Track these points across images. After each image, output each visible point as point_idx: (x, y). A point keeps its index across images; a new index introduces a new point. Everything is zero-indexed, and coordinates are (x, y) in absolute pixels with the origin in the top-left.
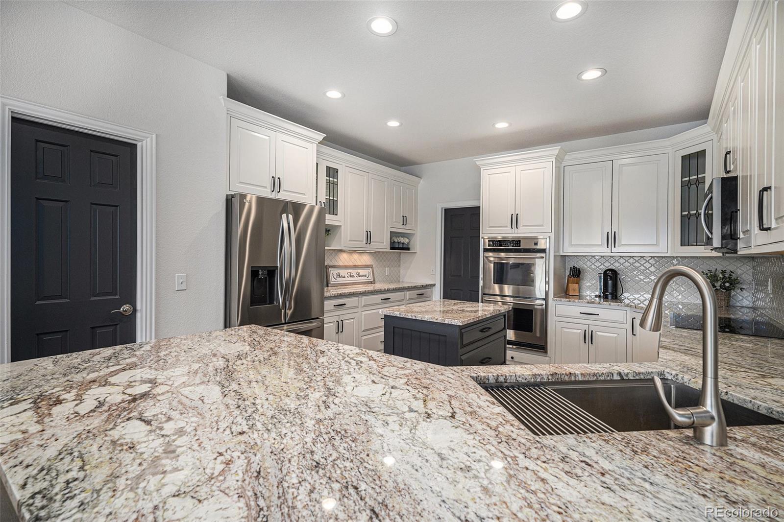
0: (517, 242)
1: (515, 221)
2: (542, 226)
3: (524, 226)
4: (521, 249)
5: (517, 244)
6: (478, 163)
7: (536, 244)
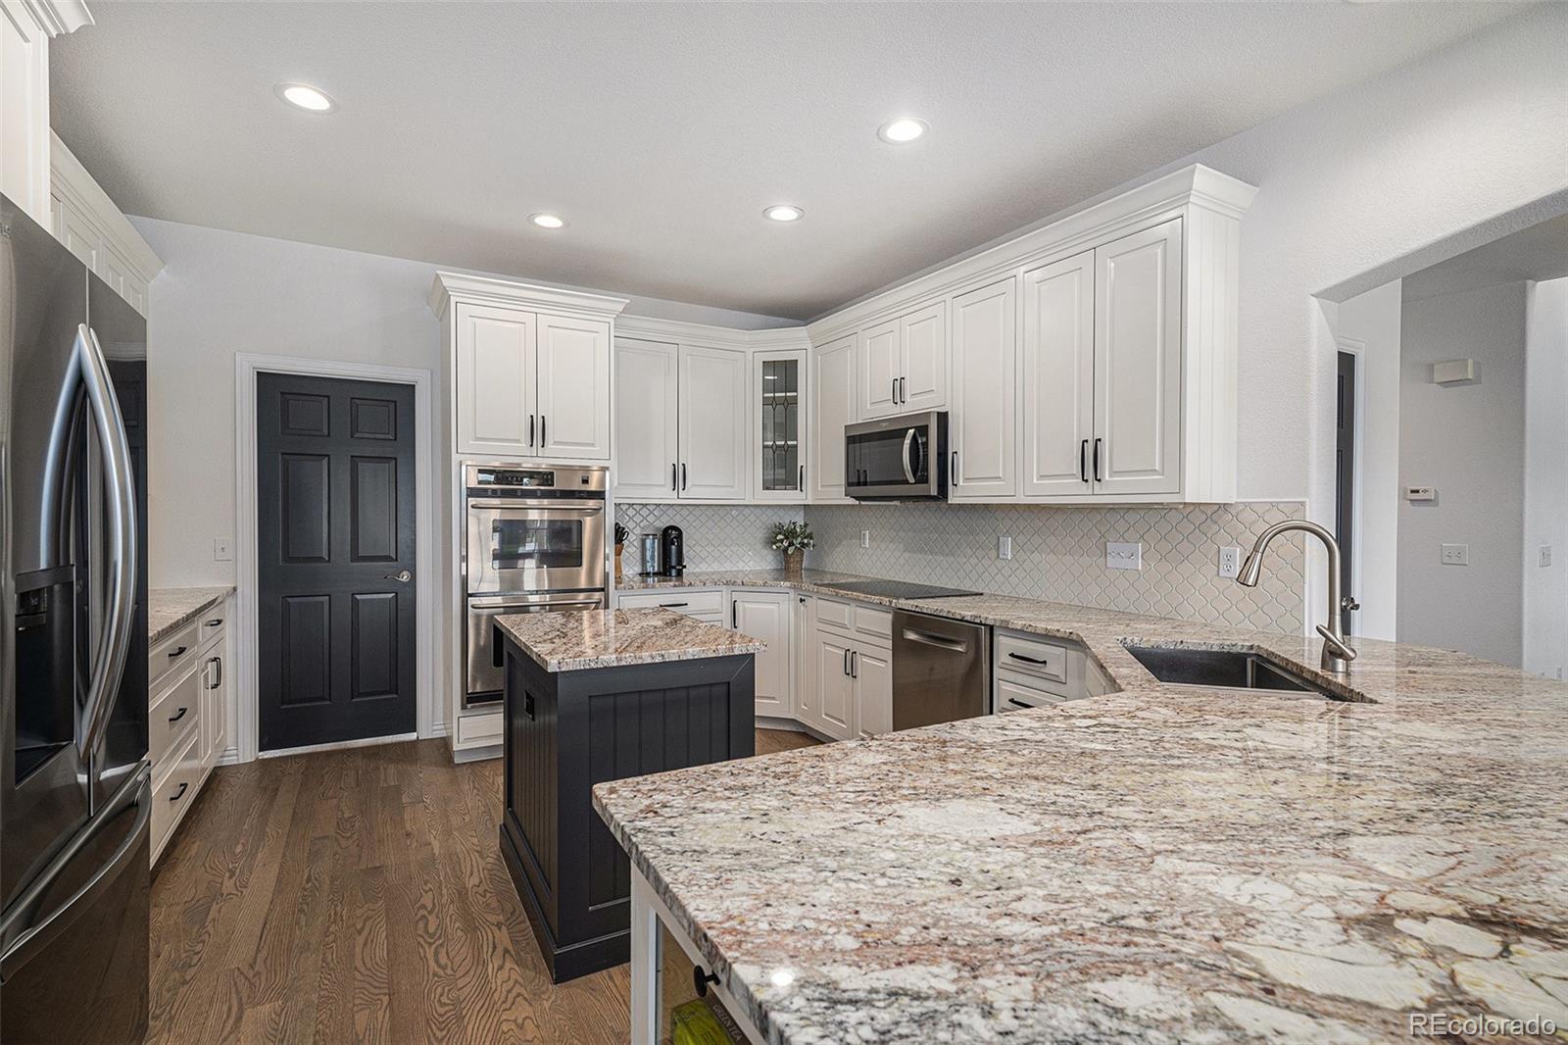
0: (546, 478)
1: (537, 430)
2: (593, 445)
3: (555, 443)
4: (555, 491)
5: (547, 480)
6: (446, 282)
7: (585, 481)
